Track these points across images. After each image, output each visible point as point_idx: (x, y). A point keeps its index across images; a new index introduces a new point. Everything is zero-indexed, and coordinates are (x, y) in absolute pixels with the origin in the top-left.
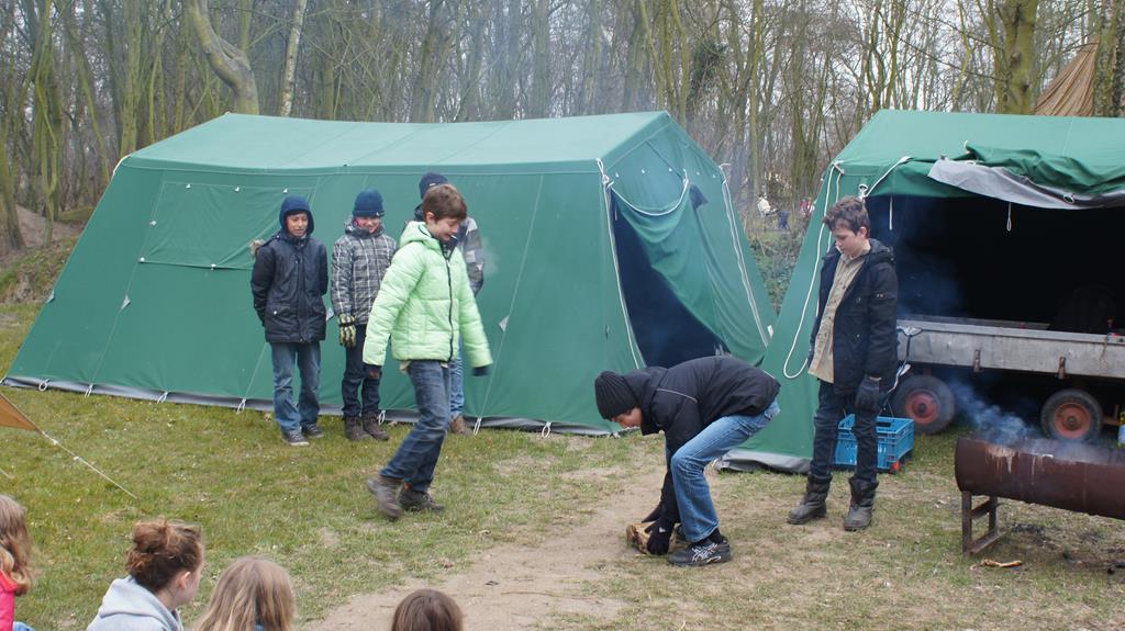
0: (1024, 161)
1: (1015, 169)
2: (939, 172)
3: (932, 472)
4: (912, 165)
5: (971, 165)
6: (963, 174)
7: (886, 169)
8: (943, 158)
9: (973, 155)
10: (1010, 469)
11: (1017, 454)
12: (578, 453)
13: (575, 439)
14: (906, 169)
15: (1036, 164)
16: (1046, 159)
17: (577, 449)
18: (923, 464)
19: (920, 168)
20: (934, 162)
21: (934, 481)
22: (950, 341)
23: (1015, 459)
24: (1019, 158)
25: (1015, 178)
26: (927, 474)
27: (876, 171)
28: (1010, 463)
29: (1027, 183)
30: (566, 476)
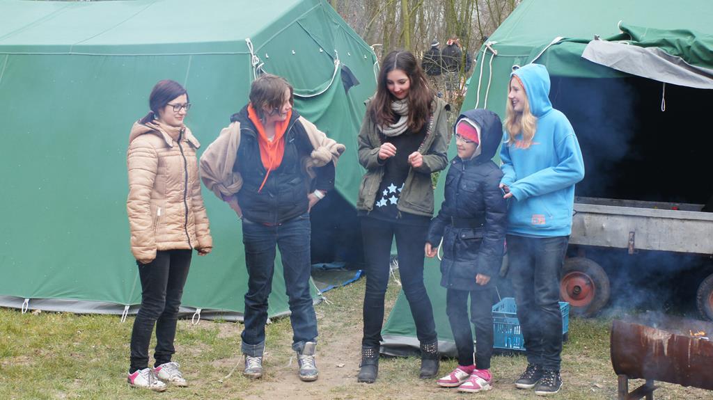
0: (678, 40)
1: (669, 49)
2: (593, 52)
3: (587, 356)
4: (565, 45)
5: (625, 46)
6: (617, 55)
7: (539, 50)
8: (596, 38)
9: (626, 35)
10: (666, 351)
11: (673, 336)
12: (229, 339)
13: (226, 325)
14: (559, 49)
15: (690, 44)
16: (701, 39)
17: (229, 336)
18: (578, 347)
19: (573, 48)
20: (587, 42)
21: (589, 365)
22: (605, 222)
23: (671, 341)
24: (672, 38)
25: (669, 58)
26: (583, 358)
27: (529, 53)
28: (666, 346)
29: (681, 63)
30: (217, 364)
